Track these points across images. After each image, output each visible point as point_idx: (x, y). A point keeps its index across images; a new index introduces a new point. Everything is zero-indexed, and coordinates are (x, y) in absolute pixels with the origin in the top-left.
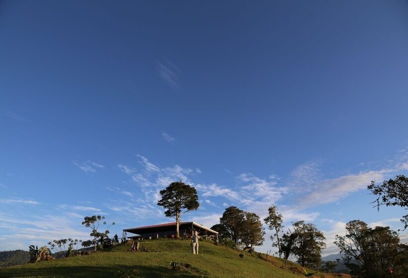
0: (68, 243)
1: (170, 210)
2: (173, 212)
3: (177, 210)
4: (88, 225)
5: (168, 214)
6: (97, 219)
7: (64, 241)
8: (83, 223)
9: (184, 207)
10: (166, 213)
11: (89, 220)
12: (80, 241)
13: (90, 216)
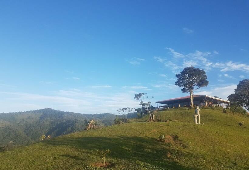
0: (128, 110)
1: (185, 88)
2: (187, 89)
3: (191, 88)
4: (138, 99)
5: (184, 91)
6: (143, 95)
7: (125, 109)
8: (134, 98)
9: (197, 85)
10: (182, 90)
11: (138, 96)
12: (134, 108)
13: (138, 93)
